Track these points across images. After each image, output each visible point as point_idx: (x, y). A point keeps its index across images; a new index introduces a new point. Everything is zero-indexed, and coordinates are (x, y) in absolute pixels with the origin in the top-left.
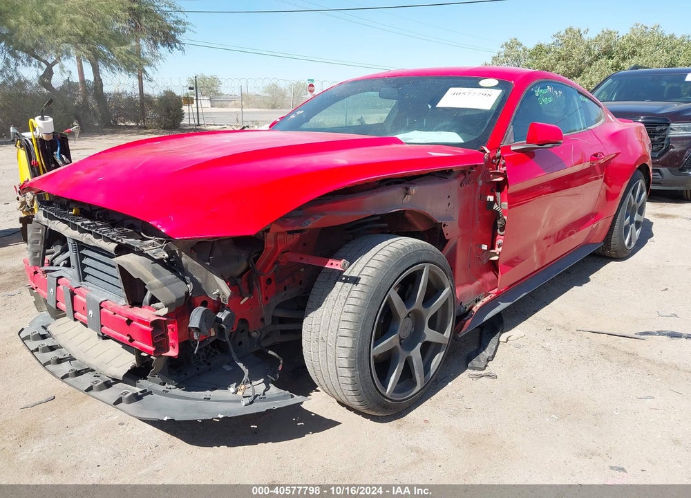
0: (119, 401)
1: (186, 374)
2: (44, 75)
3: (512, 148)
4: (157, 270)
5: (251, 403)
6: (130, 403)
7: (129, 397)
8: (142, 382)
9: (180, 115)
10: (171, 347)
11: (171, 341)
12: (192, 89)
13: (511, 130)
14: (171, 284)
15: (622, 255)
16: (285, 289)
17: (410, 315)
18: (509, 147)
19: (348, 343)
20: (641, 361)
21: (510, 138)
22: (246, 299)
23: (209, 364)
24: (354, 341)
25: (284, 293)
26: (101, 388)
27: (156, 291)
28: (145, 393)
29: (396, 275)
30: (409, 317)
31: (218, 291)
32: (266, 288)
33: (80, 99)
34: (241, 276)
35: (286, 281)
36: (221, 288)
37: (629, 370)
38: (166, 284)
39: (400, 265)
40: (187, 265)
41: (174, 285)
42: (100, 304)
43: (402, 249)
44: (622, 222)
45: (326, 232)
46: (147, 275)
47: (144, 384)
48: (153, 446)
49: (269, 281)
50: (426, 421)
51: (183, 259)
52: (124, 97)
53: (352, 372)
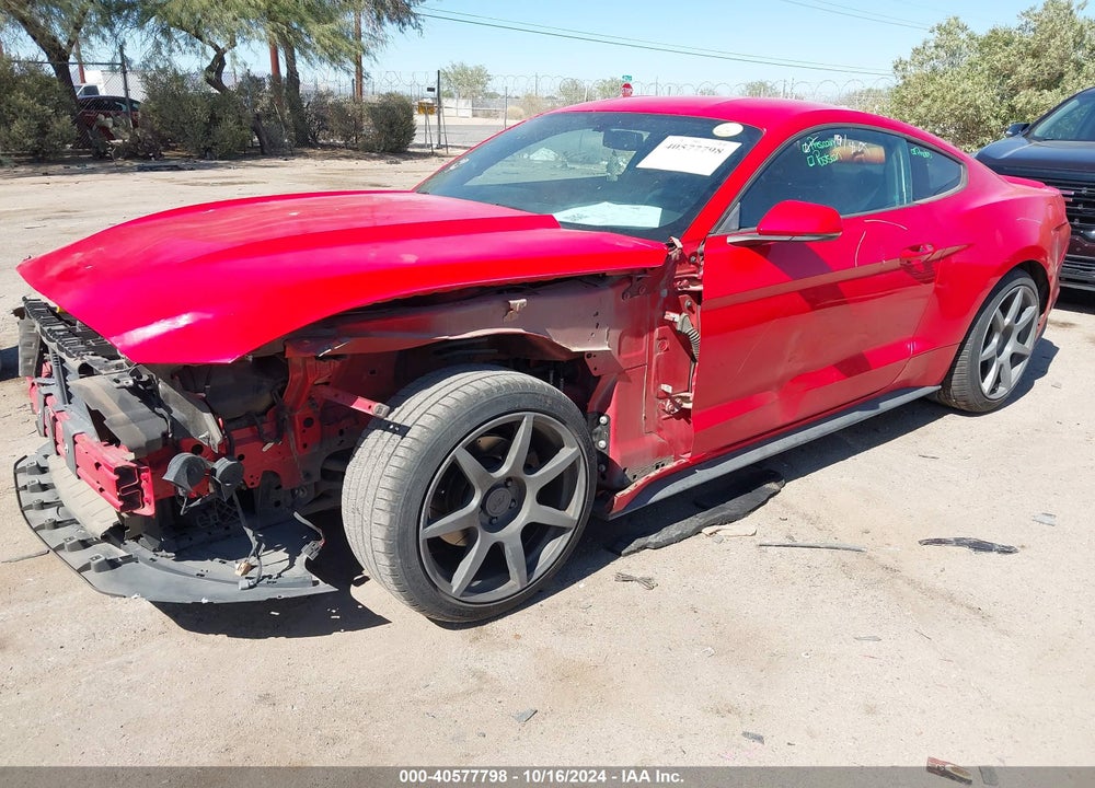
0: (86, 567)
1: (191, 539)
2: (210, 69)
3: (730, 240)
4: (127, 401)
5: (251, 587)
6: (100, 571)
7: (99, 563)
8: (130, 543)
9: (410, 131)
10: (146, 504)
11: (146, 495)
12: (433, 90)
13: (737, 209)
14: (143, 420)
15: (977, 407)
16: (341, 433)
17: (509, 484)
18: (726, 237)
19: (384, 519)
20: (900, 582)
21: (730, 223)
22: (269, 445)
23: (227, 528)
24: (391, 518)
25: (340, 438)
26: (73, 548)
27: (118, 428)
28: (128, 559)
29: (468, 427)
30: (507, 487)
31: (207, 433)
32: (304, 431)
33: (265, 102)
34: (265, 413)
35: (343, 421)
36: (210, 429)
37: (872, 592)
38: (134, 420)
39: (477, 414)
40: (165, 395)
41: (146, 422)
42: (74, 437)
43: (485, 391)
44: (975, 355)
45: (405, 355)
46: (109, 407)
47: (132, 547)
48: (139, 631)
49: (308, 422)
50: (517, 637)
51: (160, 386)
52: (331, 100)
53: (391, 559)
